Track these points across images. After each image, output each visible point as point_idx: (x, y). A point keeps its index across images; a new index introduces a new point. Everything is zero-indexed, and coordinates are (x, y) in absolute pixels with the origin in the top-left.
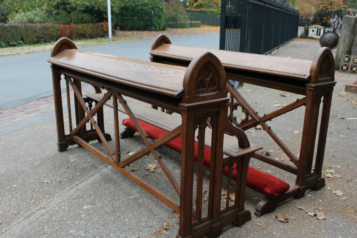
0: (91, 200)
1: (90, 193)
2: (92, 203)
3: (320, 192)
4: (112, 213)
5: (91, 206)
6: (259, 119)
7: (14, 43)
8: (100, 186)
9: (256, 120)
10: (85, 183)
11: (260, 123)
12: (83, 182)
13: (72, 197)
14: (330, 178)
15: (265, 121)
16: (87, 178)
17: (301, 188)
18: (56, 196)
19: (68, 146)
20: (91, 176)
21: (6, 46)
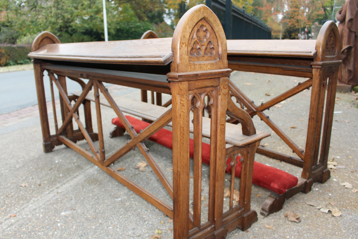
0: (70, 205)
1: (71, 197)
2: (71, 208)
3: (327, 185)
4: (94, 219)
5: (71, 212)
6: (256, 109)
7: (22, 62)
8: (83, 189)
9: (252, 110)
10: (67, 185)
11: (257, 113)
12: (64, 184)
13: (50, 202)
14: (333, 169)
15: (262, 111)
16: (71, 179)
17: (308, 182)
18: (32, 201)
19: (53, 147)
20: (75, 177)
21: (14, 65)
